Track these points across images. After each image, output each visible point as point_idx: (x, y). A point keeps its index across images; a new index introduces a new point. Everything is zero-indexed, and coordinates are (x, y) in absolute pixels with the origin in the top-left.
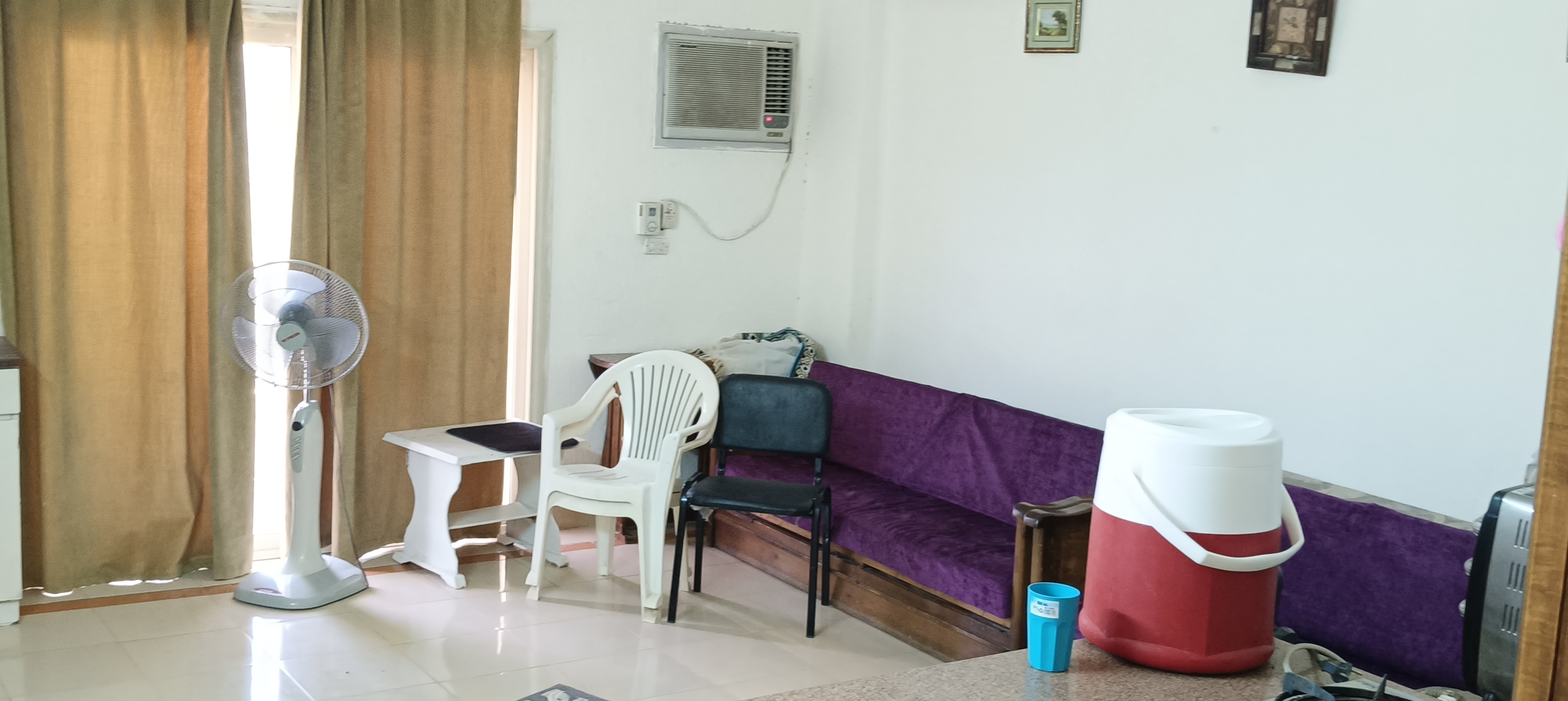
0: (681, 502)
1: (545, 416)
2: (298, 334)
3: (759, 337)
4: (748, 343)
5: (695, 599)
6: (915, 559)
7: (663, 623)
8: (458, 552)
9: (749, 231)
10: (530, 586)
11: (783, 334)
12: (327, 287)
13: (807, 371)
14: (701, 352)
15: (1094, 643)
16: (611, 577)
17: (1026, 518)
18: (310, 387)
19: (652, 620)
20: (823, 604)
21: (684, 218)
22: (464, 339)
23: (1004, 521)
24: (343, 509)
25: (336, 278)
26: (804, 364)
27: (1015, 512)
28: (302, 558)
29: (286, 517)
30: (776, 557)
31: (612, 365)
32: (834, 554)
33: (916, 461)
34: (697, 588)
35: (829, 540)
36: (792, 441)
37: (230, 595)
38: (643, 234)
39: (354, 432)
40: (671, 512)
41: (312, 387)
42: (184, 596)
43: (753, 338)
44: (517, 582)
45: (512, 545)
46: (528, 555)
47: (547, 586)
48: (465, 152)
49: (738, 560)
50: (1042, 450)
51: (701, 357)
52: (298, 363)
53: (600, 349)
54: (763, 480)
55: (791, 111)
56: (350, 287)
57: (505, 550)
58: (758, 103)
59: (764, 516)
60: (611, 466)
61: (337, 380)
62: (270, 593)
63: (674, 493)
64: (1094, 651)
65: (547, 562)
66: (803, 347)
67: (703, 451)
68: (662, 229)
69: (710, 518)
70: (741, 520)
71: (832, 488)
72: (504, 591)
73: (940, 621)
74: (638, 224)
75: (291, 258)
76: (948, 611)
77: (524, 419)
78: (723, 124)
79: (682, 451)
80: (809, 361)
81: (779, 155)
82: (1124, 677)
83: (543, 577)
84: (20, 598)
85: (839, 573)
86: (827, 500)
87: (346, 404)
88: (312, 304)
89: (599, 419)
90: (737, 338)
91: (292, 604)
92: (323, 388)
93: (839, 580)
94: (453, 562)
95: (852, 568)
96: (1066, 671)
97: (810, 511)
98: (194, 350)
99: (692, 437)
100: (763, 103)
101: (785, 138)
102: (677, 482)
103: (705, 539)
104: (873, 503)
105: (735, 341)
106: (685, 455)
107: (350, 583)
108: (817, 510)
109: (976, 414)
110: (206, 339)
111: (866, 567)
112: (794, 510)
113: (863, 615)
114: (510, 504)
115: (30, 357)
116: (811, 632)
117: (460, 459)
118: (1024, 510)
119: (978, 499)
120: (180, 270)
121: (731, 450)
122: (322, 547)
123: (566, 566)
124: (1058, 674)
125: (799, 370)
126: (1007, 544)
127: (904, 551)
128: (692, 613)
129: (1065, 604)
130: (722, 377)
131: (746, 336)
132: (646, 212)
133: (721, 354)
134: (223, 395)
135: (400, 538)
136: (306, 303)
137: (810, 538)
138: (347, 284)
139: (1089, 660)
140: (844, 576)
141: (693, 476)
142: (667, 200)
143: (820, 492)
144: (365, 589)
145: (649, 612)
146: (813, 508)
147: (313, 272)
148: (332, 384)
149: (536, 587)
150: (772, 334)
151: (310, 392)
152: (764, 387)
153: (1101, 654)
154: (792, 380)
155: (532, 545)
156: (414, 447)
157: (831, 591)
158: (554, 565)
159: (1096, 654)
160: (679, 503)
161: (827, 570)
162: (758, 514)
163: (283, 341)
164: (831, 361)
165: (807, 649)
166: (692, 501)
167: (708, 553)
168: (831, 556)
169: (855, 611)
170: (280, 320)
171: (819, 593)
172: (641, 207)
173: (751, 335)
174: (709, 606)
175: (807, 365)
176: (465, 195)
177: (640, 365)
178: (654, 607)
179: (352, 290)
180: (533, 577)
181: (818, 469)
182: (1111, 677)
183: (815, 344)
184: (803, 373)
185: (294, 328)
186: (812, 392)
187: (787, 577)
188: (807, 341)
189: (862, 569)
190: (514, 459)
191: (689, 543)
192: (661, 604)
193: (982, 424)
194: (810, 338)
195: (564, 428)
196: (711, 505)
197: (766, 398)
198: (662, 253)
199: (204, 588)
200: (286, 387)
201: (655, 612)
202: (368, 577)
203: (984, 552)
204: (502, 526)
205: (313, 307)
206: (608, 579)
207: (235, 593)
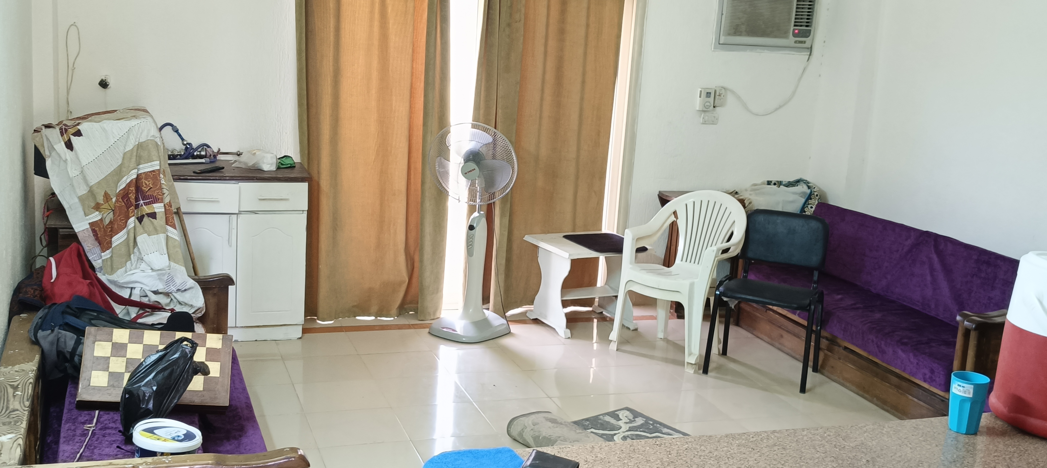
0: (715, 294)
1: (626, 230)
2: (475, 169)
3: (779, 184)
4: (771, 188)
5: (723, 360)
6: (883, 346)
7: (699, 374)
8: (567, 315)
9: (776, 109)
10: (611, 341)
11: (797, 182)
12: (493, 140)
13: (813, 210)
14: (737, 193)
15: (998, 416)
16: (666, 340)
17: (966, 323)
18: (480, 203)
19: (692, 372)
20: (813, 371)
21: (730, 99)
22: (577, 177)
23: (952, 323)
24: (498, 282)
25: (499, 134)
26: (811, 204)
27: (958, 318)
28: (471, 310)
29: (463, 284)
30: (782, 336)
31: (673, 199)
32: (823, 338)
33: (889, 277)
34: (724, 352)
35: (820, 328)
36: (797, 258)
37: (427, 330)
38: (701, 110)
39: (506, 233)
40: (708, 300)
41: (482, 203)
42: (399, 329)
43: (775, 184)
44: (604, 337)
45: (602, 312)
46: (612, 320)
47: (623, 342)
48: (585, 54)
49: (755, 337)
50: (983, 275)
51: (736, 196)
52: (474, 188)
53: (666, 188)
54: (774, 283)
55: (813, 26)
56: (507, 141)
57: (597, 316)
58: (789, 20)
59: (775, 308)
60: (670, 266)
61: (497, 200)
62: (451, 331)
63: (710, 287)
64: (998, 422)
65: (623, 326)
66: (811, 192)
67: (734, 261)
68: (714, 107)
69: (735, 307)
70: (757, 309)
71: (825, 292)
72: (596, 343)
73: (897, 390)
74: (698, 103)
75: (473, 121)
76: (904, 384)
77: (613, 232)
78: (764, 34)
79: (717, 260)
80: (814, 202)
81: (804, 56)
82: (1018, 442)
83: (620, 336)
84: (303, 323)
85: (826, 351)
86: (821, 300)
87: (502, 215)
88: (484, 150)
89: (662, 234)
90: (763, 183)
91: (464, 339)
92: (488, 204)
93: (826, 355)
94: (563, 321)
95: (836, 348)
96: (975, 434)
97: (807, 307)
98: (412, 176)
99: (726, 251)
100: (793, 20)
101: (808, 45)
102: (713, 281)
103: (732, 320)
104: (855, 304)
105: (761, 186)
106: (720, 264)
107: (498, 329)
108: (813, 307)
109: (936, 247)
110: (420, 170)
111: (846, 348)
112: (795, 306)
113: (842, 381)
114: (601, 286)
115: (315, 175)
116: (803, 389)
117: (570, 255)
118: (965, 317)
119: (933, 306)
120: (406, 125)
121: (753, 261)
122: (483, 304)
123: (636, 330)
124: (969, 436)
125: (807, 208)
126: (952, 340)
127: (874, 339)
128: (719, 368)
129: (978, 388)
130: (750, 211)
131: (770, 182)
132: (704, 95)
133: (750, 195)
134: (429, 205)
135: (531, 302)
136: (480, 150)
137: (806, 325)
138: (506, 139)
139: (994, 428)
140: (829, 354)
141: (725, 277)
142: (719, 87)
143: (815, 294)
144: (508, 333)
145: (690, 366)
146: (810, 305)
147: (485, 130)
148: (494, 203)
149: (616, 342)
150: (789, 182)
151: (480, 206)
152: (780, 219)
153: (1003, 425)
154: (801, 215)
155: (615, 314)
156: (542, 245)
157: (820, 362)
158: (629, 329)
159: (999, 424)
160: (714, 295)
161: (818, 349)
162: (771, 307)
163: (465, 173)
164: (831, 203)
165: (800, 401)
166: (722, 294)
167: (733, 330)
168: (821, 339)
169: (836, 378)
170: (464, 160)
171: (811, 363)
172: (701, 91)
173: (773, 182)
174: (732, 366)
175: (813, 205)
176: (583, 82)
177: (692, 200)
178: (694, 363)
179: (509, 142)
180: (614, 335)
181: (815, 278)
182: (1009, 441)
183: (820, 190)
184: (810, 211)
185: (472, 165)
186: (814, 224)
187: (789, 351)
188: (814, 188)
189: (843, 349)
190: (606, 257)
191: (720, 322)
192: (698, 361)
193: (939, 253)
194: (816, 186)
195: (638, 239)
196: (736, 298)
197: (781, 226)
198: (713, 123)
199: (412, 325)
200: (466, 203)
201: (694, 366)
202: (510, 326)
203: (934, 344)
204: (596, 300)
205: (484, 153)
206: (663, 341)
207: (429, 330)
